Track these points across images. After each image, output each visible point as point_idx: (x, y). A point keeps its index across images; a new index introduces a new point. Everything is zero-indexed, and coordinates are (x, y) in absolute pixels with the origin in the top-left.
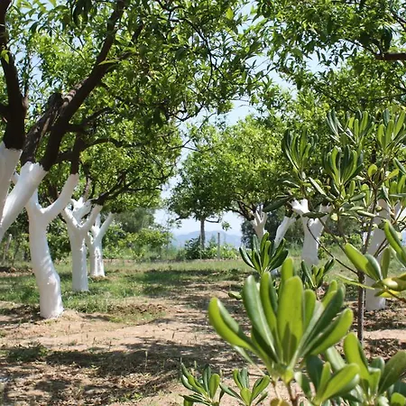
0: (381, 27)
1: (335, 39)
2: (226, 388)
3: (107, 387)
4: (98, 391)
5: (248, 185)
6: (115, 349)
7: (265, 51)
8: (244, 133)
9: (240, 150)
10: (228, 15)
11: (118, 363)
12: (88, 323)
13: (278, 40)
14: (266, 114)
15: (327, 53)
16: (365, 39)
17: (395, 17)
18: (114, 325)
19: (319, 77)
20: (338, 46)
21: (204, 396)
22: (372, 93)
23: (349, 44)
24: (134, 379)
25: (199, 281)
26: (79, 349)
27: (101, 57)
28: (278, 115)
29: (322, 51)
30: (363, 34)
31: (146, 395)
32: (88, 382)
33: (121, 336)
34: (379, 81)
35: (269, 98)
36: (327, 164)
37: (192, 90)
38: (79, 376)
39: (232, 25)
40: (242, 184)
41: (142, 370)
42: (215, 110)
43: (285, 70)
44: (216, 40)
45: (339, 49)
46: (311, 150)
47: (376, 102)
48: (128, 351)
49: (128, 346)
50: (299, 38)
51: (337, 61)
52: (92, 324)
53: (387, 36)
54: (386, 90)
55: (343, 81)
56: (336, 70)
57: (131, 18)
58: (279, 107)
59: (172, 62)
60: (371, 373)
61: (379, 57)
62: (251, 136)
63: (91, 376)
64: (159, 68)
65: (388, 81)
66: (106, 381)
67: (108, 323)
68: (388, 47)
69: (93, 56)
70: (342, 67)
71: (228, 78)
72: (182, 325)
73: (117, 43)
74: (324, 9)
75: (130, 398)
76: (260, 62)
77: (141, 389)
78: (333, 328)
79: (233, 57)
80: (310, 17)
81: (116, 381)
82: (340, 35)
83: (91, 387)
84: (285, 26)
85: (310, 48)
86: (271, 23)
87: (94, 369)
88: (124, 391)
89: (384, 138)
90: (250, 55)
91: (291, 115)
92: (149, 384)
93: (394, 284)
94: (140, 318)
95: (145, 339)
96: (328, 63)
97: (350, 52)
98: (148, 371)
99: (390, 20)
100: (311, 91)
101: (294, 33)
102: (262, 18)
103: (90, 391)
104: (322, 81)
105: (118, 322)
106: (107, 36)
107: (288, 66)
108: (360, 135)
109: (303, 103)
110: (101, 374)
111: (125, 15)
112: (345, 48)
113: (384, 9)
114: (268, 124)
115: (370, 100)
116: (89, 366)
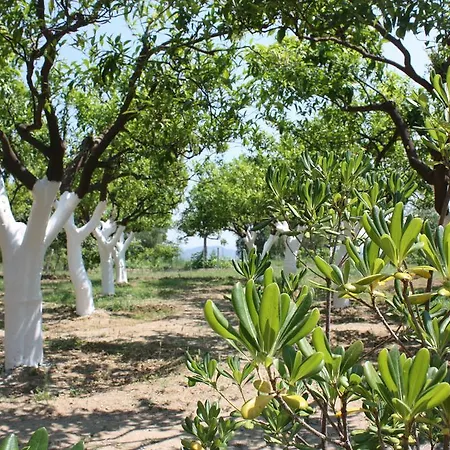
0: (345, 86)
1: (309, 95)
2: (222, 371)
3: (129, 370)
4: (122, 373)
5: (241, 210)
6: (136, 340)
7: (254, 104)
8: (238, 168)
9: (234, 182)
10: (225, 75)
11: (138, 351)
12: (114, 319)
13: (264, 95)
14: (255, 154)
15: (303, 105)
16: (333, 95)
17: (356, 78)
18: (135, 321)
19: (297, 124)
20: (312, 100)
21: (205, 377)
22: (339, 137)
23: (320, 99)
24: (151, 364)
25: (202, 286)
26: (107, 340)
27: (124, 108)
28: (265, 154)
29: (299, 104)
30: (331, 90)
31: (160, 376)
32: (114, 366)
33: (141, 330)
34: (344, 128)
35: (257, 141)
36: (301, 193)
37: (196, 134)
38: (106, 362)
39: (228, 83)
40: (236, 209)
41: (157, 357)
42: (215, 150)
43: (270, 118)
44: (215, 95)
45: (312, 103)
46: (289, 182)
47: (341, 144)
48: (145, 341)
49: (146, 337)
50: (281, 94)
51: (310, 111)
52: (118, 320)
53: (349, 93)
54: (349, 135)
55: (316, 128)
56: (310, 119)
57: (148, 77)
58: (265, 148)
59: (180, 112)
60: (334, 359)
61: (343, 109)
62: (243, 171)
63: (116, 362)
64: (169, 117)
65: (351, 128)
66: (128, 365)
67: (130, 320)
68: (350, 101)
69: (118, 108)
70: (314, 117)
71: (225, 125)
72: (189, 321)
73: (137, 97)
74: (300, 71)
75: (148, 379)
76: (249, 113)
77: (156, 371)
78: (304, 324)
79: (228, 108)
80: (290, 77)
81: (136, 365)
82: (314, 92)
83: (116, 370)
84: (270, 84)
85: (289, 101)
86: (259, 82)
87: (119, 356)
88: (143, 373)
89: (346, 172)
90: (242, 107)
91: (274, 154)
92: (162, 368)
93: (353, 288)
94: (155, 315)
95: (159, 332)
96: (304, 114)
97: (321, 105)
98: (162, 357)
99: (351, 80)
100: (291, 135)
101: (277, 89)
102: (251, 78)
103: (115, 374)
104: (300, 128)
105: (138, 318)
106: (129, 91)
107: (273, 116)
108: (328, 170)
109: (284, 145)
110: (124, 360)
111: (143, 75)
112: (317, 102)
113: (347, 72)
114: (257, 161)
115: (336, 143)
116: (115, 354)
